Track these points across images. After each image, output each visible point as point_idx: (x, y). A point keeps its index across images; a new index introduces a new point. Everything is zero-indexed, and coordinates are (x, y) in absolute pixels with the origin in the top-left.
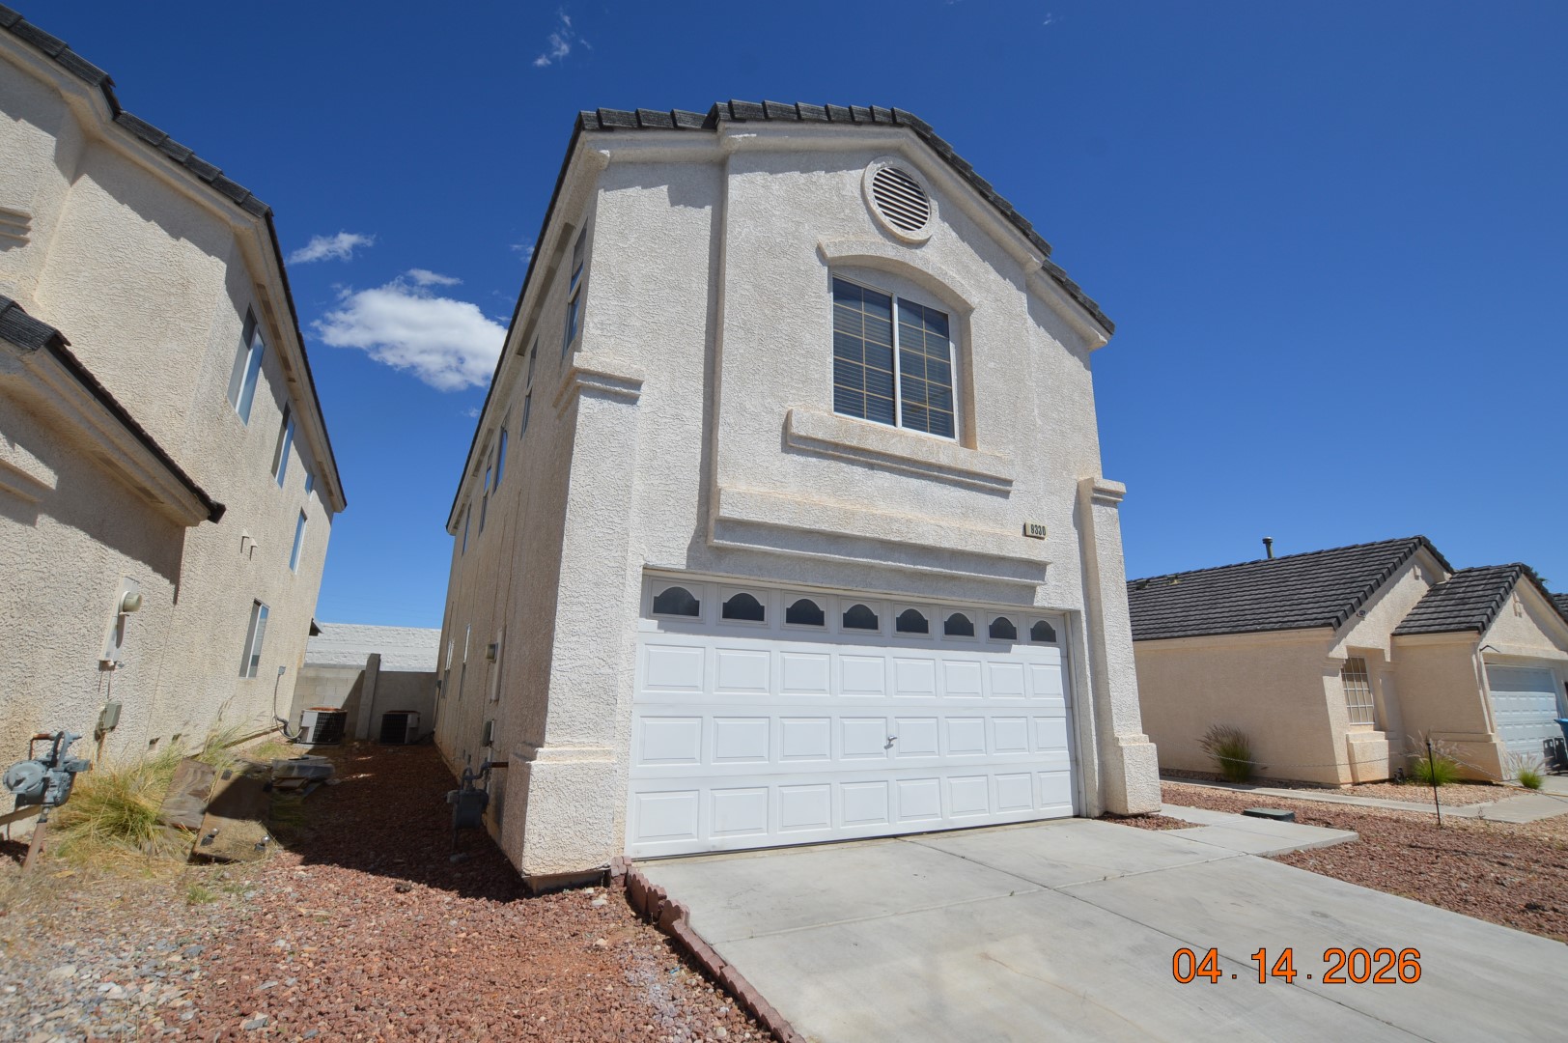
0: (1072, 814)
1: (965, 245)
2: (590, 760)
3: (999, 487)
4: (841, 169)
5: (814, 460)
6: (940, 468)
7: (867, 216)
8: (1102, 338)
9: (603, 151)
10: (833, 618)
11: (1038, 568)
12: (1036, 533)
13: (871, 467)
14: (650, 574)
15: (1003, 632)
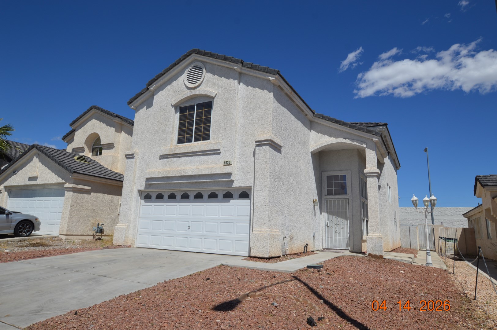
0: (248, 256)
1: (216, 76)
2: (123, 227)
3: (216, 152)
4: (179, 77)
5: (166, 159)
6: (197, 152)
7: (185, 86)
8: (271, 79)
9: (132, 107)
10: (179, 197)
11: (229, 175)
12: (227, 164)
13: (179, 157)
14: (140, 192)
15: (228, 196)
